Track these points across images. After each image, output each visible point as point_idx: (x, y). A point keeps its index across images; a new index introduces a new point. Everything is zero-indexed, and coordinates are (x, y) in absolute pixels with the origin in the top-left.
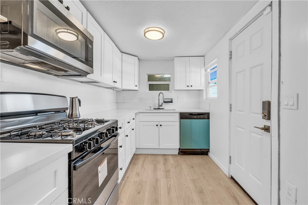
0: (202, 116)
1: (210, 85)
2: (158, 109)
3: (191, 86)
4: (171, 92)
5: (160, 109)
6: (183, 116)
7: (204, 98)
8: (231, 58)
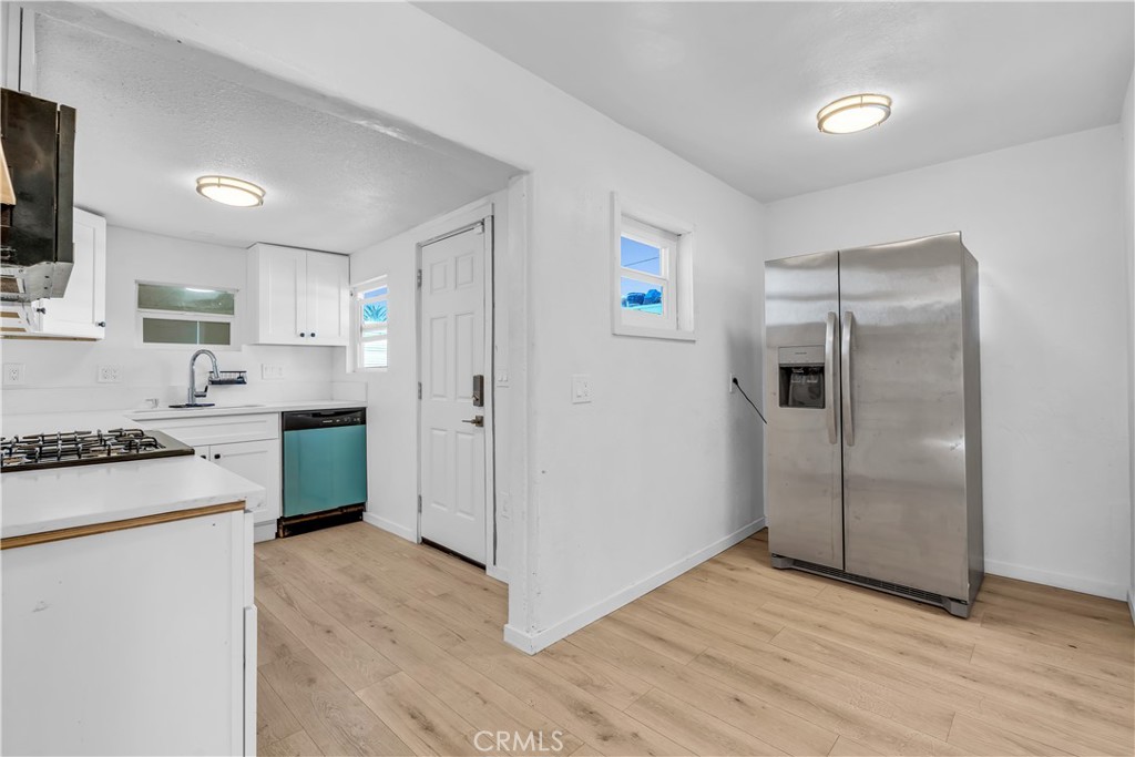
0: (346, 418)
1: (366, 334)
2: (188, 406)
3: (313, 335)
4: (240, 350)
5: (196, 406)
6: (294, 422)
7: (349, 368)
8: (420, 285)
